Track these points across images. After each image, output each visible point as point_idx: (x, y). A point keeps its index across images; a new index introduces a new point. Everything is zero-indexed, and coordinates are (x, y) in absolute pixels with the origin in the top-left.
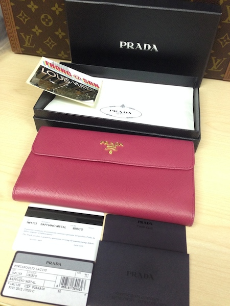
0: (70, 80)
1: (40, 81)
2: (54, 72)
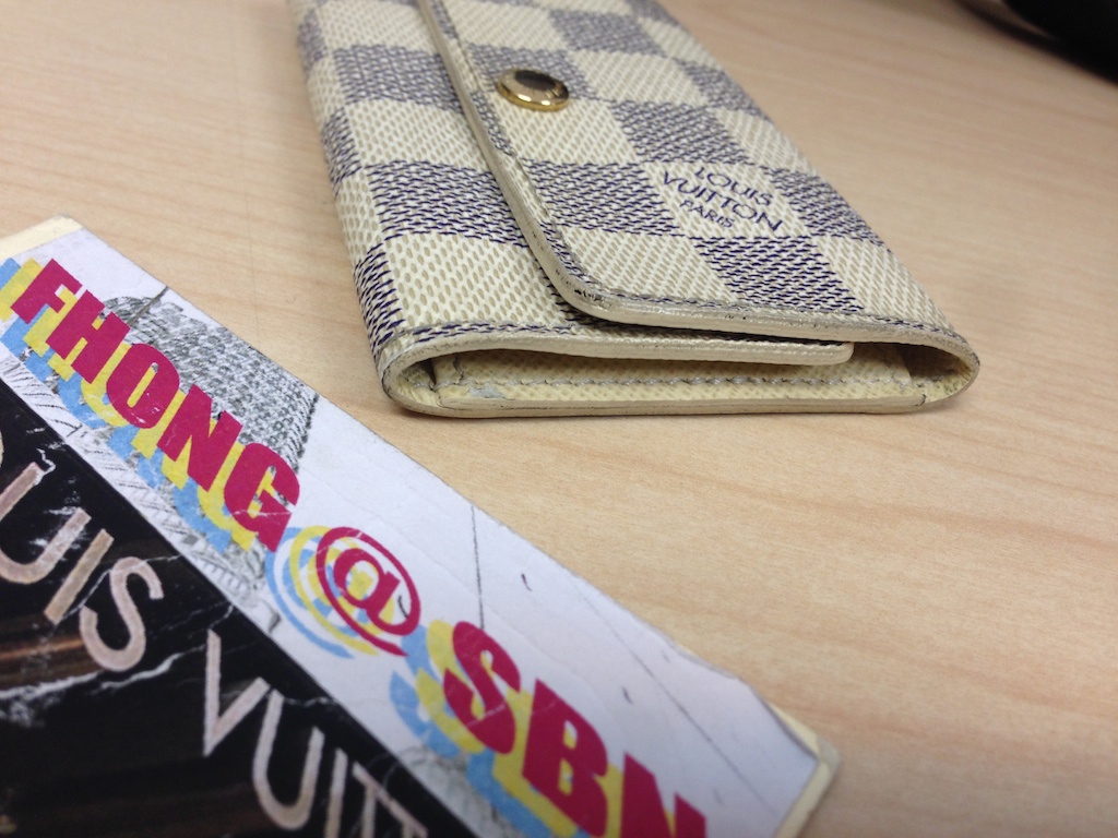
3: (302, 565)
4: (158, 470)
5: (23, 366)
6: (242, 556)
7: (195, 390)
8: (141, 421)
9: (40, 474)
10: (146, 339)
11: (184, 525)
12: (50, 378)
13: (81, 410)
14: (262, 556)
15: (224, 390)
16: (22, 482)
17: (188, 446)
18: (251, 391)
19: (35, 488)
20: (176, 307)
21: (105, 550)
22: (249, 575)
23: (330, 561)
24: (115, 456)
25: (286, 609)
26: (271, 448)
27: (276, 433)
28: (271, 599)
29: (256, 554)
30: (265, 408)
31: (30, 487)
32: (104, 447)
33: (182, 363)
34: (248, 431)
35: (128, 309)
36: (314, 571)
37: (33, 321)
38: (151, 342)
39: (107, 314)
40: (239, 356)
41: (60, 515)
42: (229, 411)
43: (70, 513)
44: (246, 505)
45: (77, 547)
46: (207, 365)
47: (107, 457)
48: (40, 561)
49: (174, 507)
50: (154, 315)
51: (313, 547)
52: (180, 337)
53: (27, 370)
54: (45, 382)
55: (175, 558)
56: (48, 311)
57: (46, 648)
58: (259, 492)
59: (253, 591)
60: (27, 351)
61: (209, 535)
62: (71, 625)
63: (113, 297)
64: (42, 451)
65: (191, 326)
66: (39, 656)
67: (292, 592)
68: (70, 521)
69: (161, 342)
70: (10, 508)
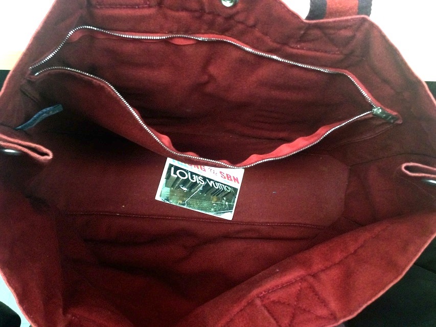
0: (204, 179)
1: (171, 191)
2: (185, 170)
9: (190, 173)
43: (193, 175)
48: (195, 180)
55: (202, 176)
59: (207, 176)
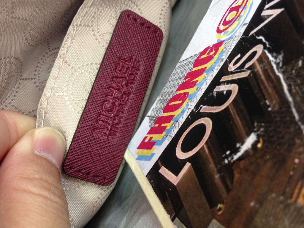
3: (228, 31)
4: (201, 82)
5: (170, 134)
6: (226, 46)
7: (177, 90)
8: (186, 96)
9: (204, 107)
10: (162, 111)
11: (218, 65)
12: (173, 125)
13: (183, 112)
14: (226, 42)
15: (177, 84)
16: (206, 110)
17: (193, 81)
18: (177, 78)
19: (208, 105)
20: (152, 110)
21: (227, 76)
22: (231, 41)
23: (227, 26)
24: (197, 94)
25: (241, 25)
26: (194, 62)
27: (190, 64)
28: (239, 31)
29: (225, 44)
30: (182, 71)
31: (208, 107)
32: (195, 99)
33: (169, 98)
34: (189, 70)
35: (152, 121)
36: (230, 28)
37: (155, 141)
38: (163, 109)
39: (154, 125)
40: (167, 87)
41: (216, 94)
42: (183, 78)
43: (215, 92)
44: (212, 56)
45: (226, 83)
46: (170, 92)
47: (198, 96)
48: (231, 89)
49: (212, 70)
50: (155, 114)
51: (222, 33)
52: (161, 104)
53: (171, 133)
54: (175, 126)
55: (228, 60)
56: (153, 140)
57: (259, 68)
58: (207, 56)
59: (236, 36)
60: (165, 136)
61: (220, 57)
62: (250, 68)
63: (149, 127)
64: (196, 112)
65: (158, 104)
66: (261, 68)
67: (236, 28)
68: (218, 90)
69: (163, 107)
70: (215, 107)
